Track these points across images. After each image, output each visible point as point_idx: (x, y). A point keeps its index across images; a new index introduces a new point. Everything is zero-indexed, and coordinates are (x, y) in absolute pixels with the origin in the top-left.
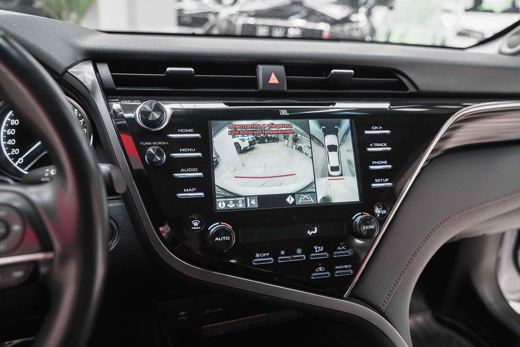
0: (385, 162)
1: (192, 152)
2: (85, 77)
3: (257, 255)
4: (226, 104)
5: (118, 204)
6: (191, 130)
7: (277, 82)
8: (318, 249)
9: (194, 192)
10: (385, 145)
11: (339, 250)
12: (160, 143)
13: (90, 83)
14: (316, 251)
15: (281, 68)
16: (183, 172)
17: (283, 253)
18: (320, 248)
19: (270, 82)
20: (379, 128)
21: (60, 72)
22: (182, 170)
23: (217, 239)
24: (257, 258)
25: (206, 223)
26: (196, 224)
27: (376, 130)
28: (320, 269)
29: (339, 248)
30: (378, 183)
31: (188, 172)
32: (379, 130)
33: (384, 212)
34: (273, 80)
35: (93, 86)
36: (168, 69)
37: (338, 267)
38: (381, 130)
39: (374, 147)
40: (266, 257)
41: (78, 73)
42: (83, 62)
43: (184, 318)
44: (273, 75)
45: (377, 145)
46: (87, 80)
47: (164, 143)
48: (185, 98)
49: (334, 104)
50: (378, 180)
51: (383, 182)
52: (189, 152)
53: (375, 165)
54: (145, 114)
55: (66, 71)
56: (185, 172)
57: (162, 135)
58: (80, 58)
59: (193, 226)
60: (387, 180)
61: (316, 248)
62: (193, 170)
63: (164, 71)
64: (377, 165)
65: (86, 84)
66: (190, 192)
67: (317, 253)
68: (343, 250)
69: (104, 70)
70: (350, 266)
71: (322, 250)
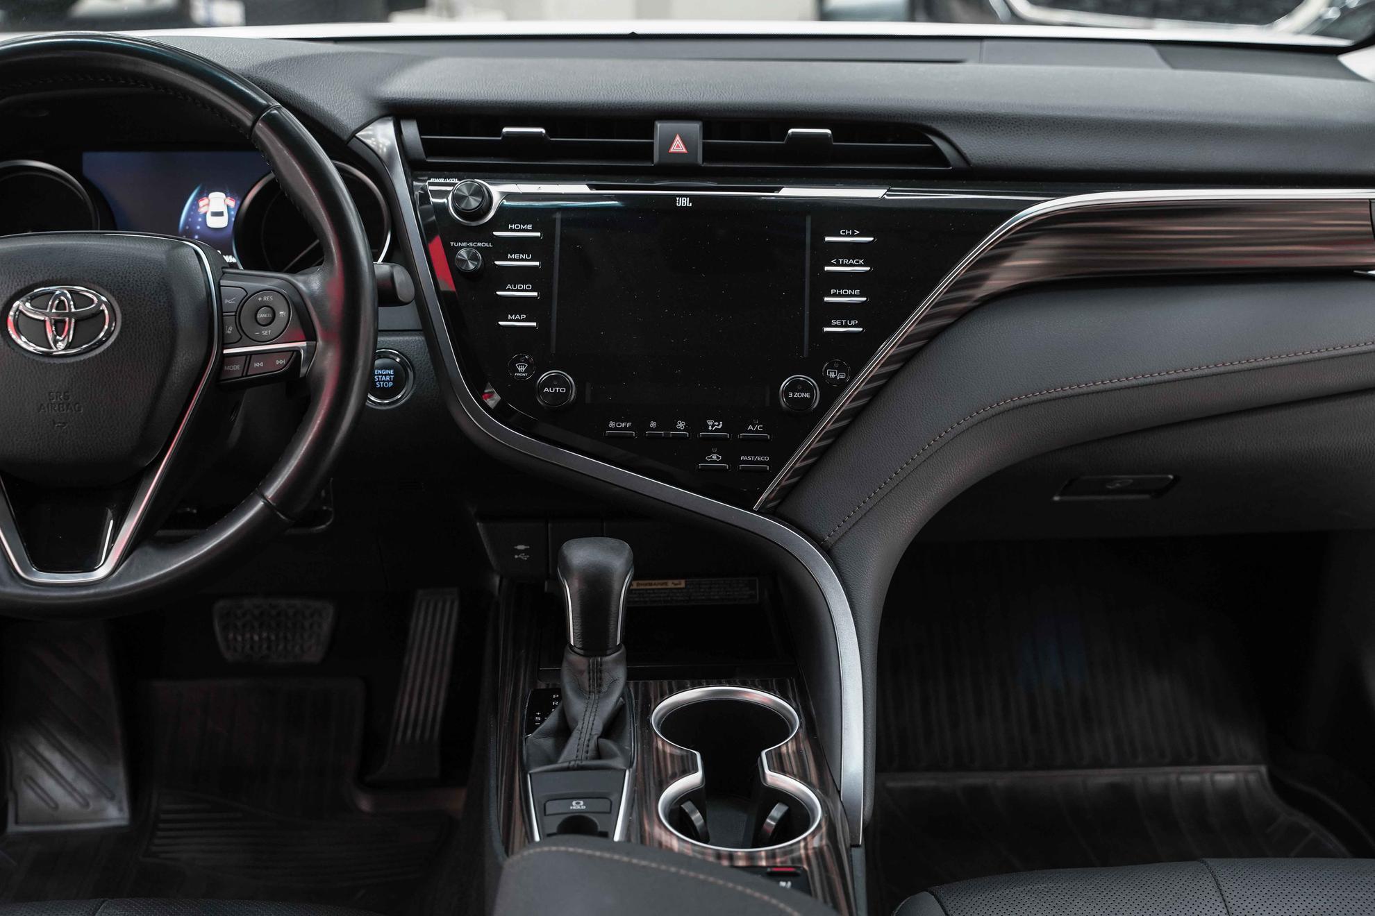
0: (856, 292)
1: (526, 260)
2: (378, 143)
3: (612, 424)
4: (591, 187)
5: (417, 338)
6: (529, 227)
7: (684, 150)
8: (713, 426)
9: (523, 321)
10: (861, 262)
11: (751, 431)
12: (479, 244)
13: (385, 150)
14: (710, 428)
15: (695, 128)
16: (509, 290)
17: (653, 424)
18: (717, 423)
19: (672, 150)
20: (853, 232)
21: (346, 138)
22: (509, 286)
23: (546, 390)
24: (611, 429)
25: (536, 369)
26: (522, 369)
27: (848, 236)
28: (714, 457)
29: (750, 427)
30: (836, 326)
31: (517, 290)
32: (853, 235)
33: (842, 377)
34: (678, 146)
35: (391, 154)
36: (505, 130)
37: (746, 458)
38: (858, 236)
39: (838, 265)
40: (625, 428)
41: (369, 137)
42: (380, 120)
43: (524, 557)
44: (678, 138)
45: (846, 261)
46: (381, 146)
47: (486, 245)
48: (529, 175)
49: (779, 189)
50: (837, 322)
51: (846, 326)
52: (522, 260)
53: (835, 295)
54: (458, 198)
55: (353, 135)
56: (513, 290)
57: (484, 232)
58: (375, 115)
59: (517, 371)
60: (853, 322)
61: (710, 423)
62: (525, 287)
63: (499, 133)
64: (840, 295)
65: (380, 152)
66: (518, 320)
67: (712, 431)
68: (757, 431)
69: (411, 130)
70: (767, 459)
71: (720, 427)
